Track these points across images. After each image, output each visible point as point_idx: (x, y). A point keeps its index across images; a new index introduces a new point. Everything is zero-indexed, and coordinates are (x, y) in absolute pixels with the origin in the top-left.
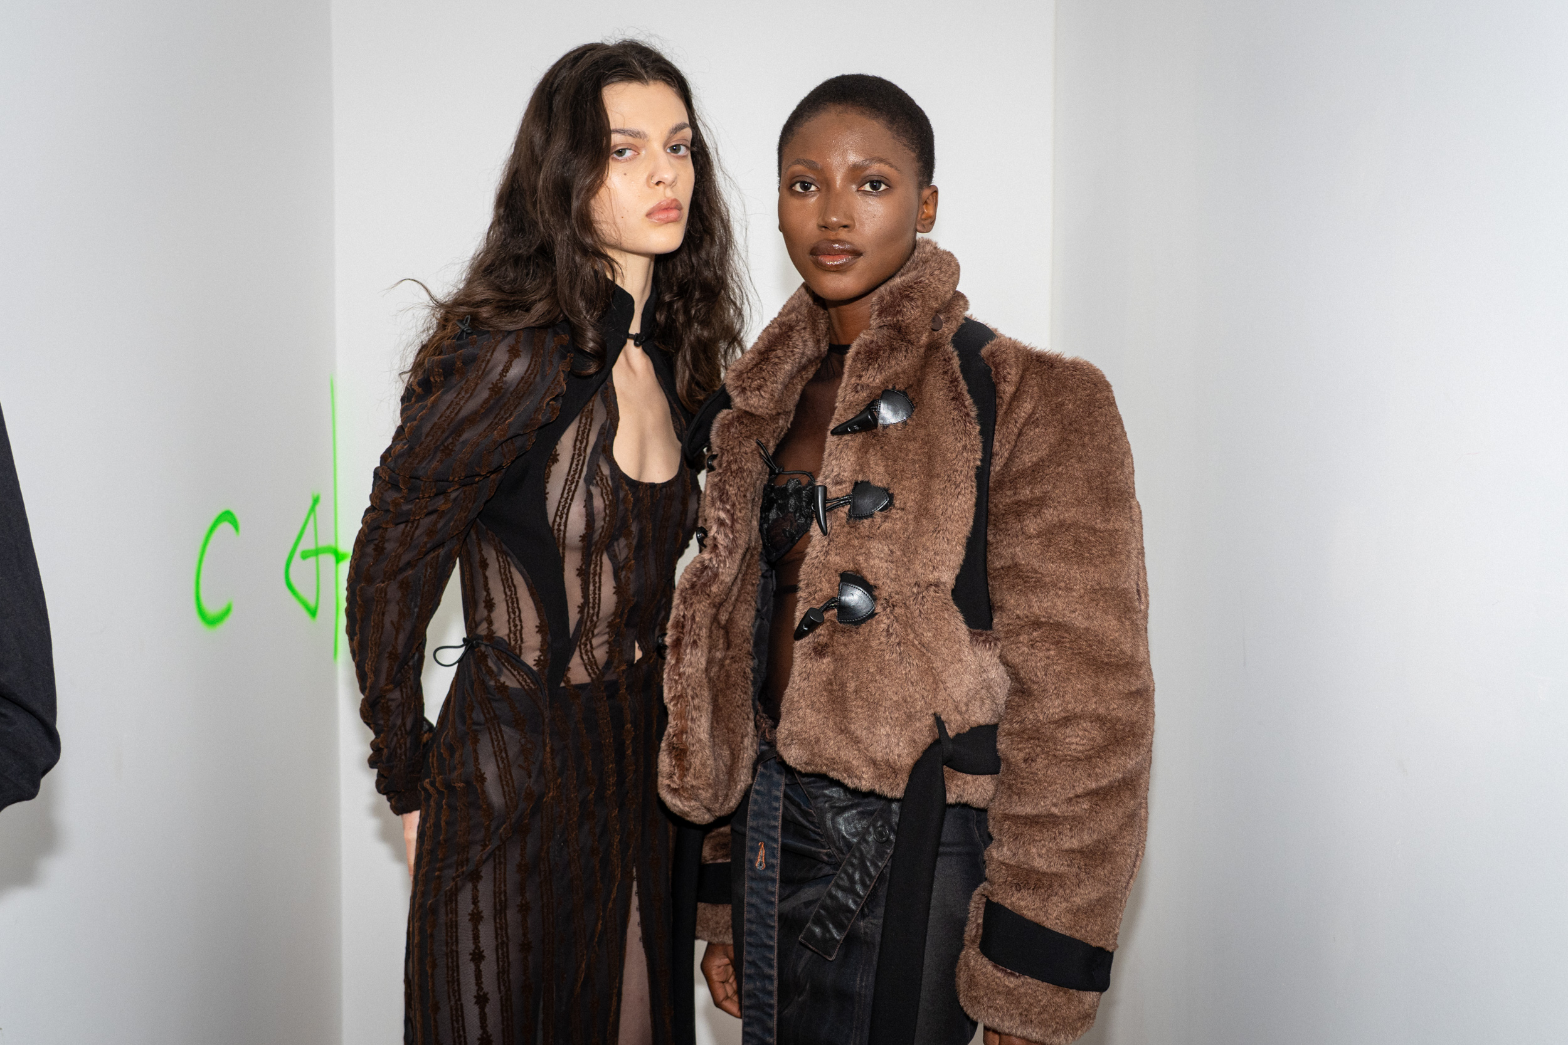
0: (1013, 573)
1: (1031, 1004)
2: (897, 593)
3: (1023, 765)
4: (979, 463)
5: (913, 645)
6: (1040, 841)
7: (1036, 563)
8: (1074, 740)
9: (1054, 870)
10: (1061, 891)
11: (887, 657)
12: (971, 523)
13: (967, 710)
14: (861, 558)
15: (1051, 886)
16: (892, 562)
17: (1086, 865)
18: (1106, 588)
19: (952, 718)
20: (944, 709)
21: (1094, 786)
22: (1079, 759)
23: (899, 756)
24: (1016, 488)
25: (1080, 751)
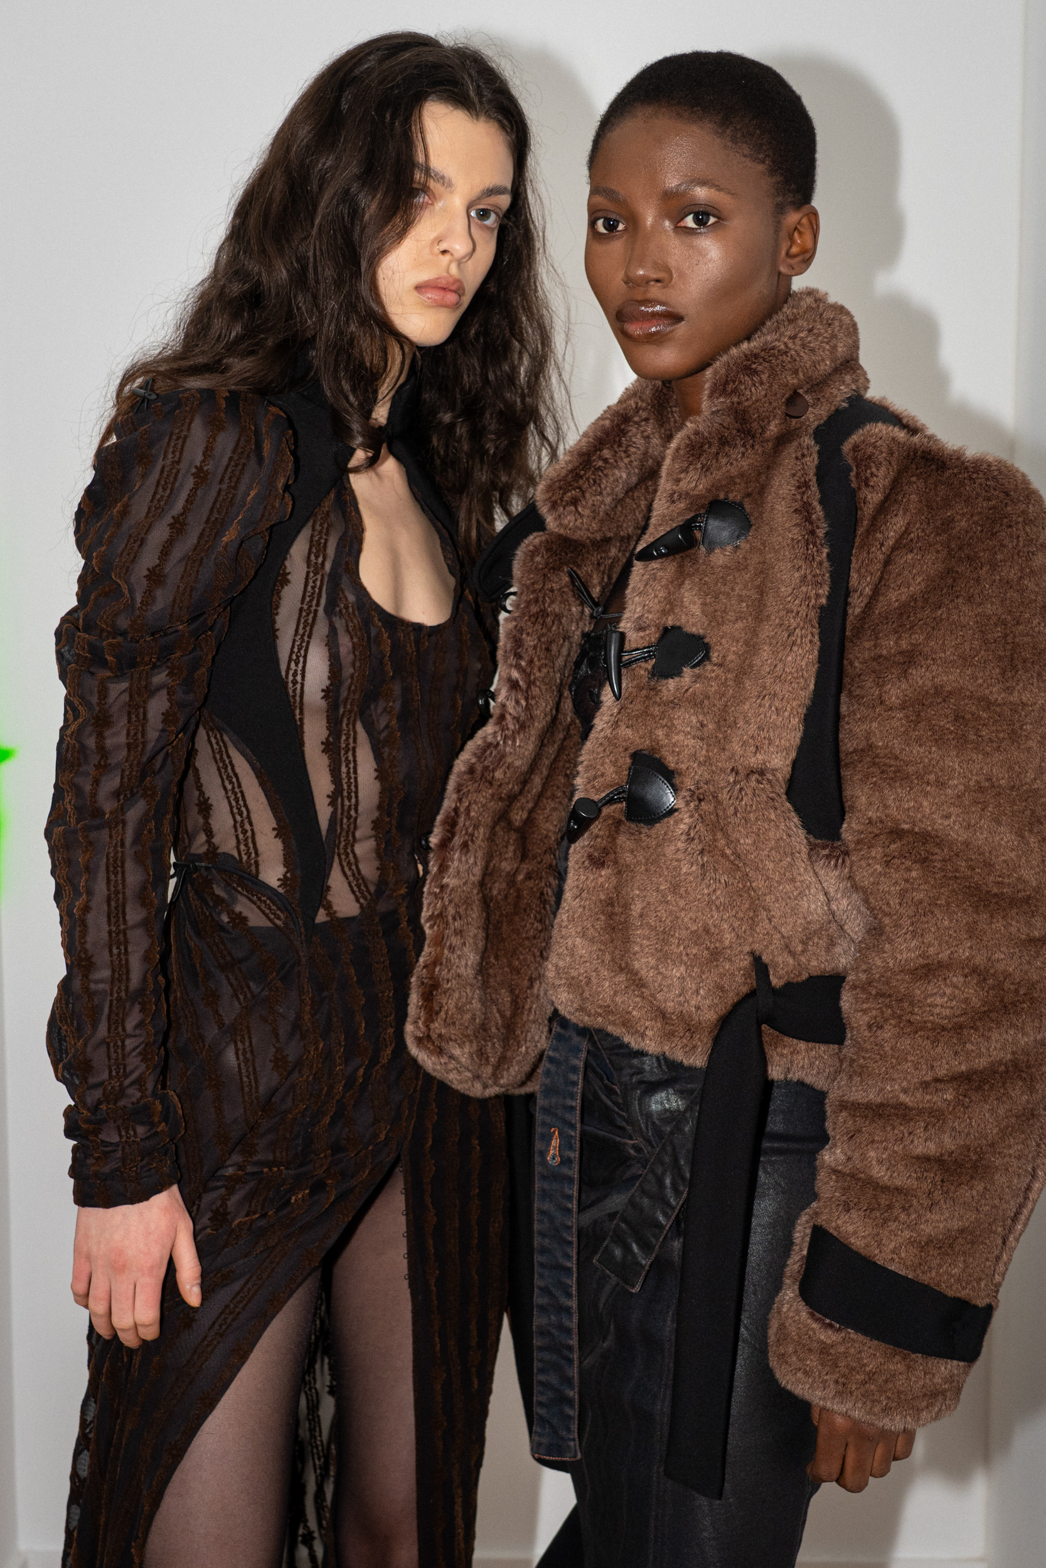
0: (868, 759)
1: (853, 1369)
2: (707, 783)
3: (866, 1033)
4: (824, 601)
5: (724, 855)
6: (882, 1142)
7: (897, 744)
8: (939, 1000)
9: (898, 1183)
10: (903, 1216)
11: (684, 870)
12: (812, 687)
13: (803, 952)
14: (660, 733)
15: (890, 1207)
16: (702, 739)
17: (942, 1181)
18: (1000, 786)
19: (780, 959)
20: (767, 947)
21: (963, 1068)
22: (943, 1029)
23: (698, 1008)
24: (877, 638)
25: (946, 1017)
